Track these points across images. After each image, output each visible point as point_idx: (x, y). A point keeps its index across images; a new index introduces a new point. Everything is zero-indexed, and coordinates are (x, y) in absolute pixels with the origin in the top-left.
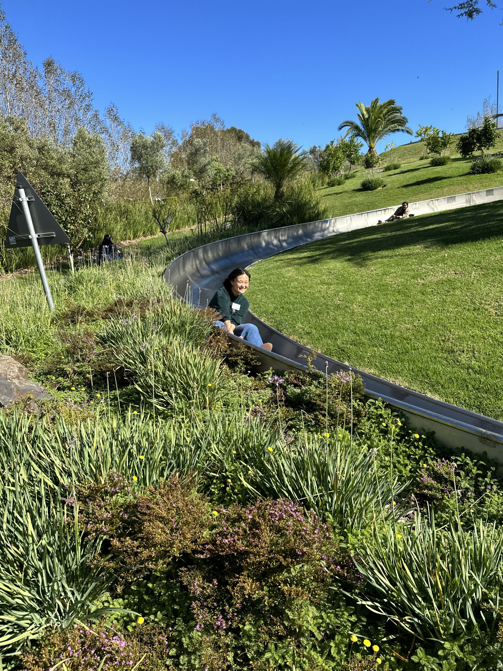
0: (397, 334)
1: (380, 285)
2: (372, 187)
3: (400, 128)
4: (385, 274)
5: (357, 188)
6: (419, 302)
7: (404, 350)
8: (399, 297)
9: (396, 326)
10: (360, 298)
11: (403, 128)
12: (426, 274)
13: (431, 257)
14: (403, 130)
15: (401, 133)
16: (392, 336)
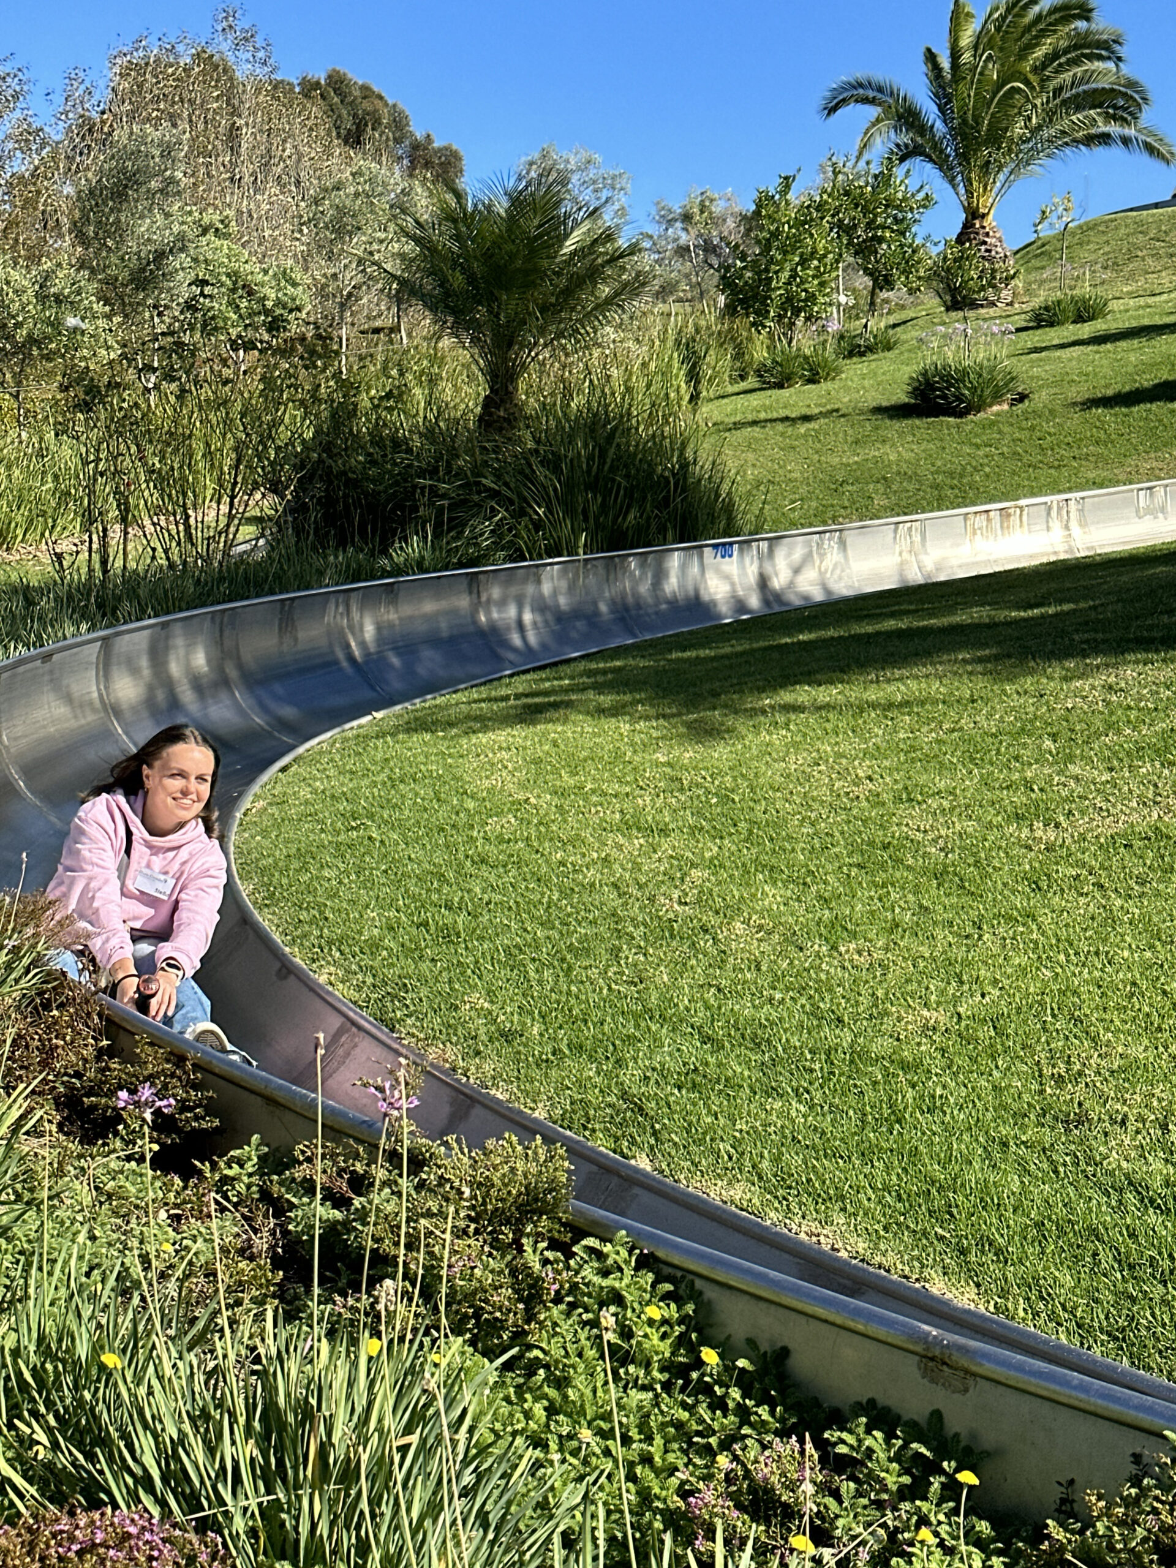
0: (881, 1046)
1: (871, 843)
2: (959, 398)
3: (1114, 129)
4: (908, 796)
5: (894, 400)
6: (1011, 918)
7: (886, 1112)
8: (932, 894)
9: (887, 1013)
10: (772, 895)
11: (1130, 132)
12: (1072, 805)
13: (1119, 732)
14: (1126, 141)
15: (1116, 151)
16: (858, 1057)
